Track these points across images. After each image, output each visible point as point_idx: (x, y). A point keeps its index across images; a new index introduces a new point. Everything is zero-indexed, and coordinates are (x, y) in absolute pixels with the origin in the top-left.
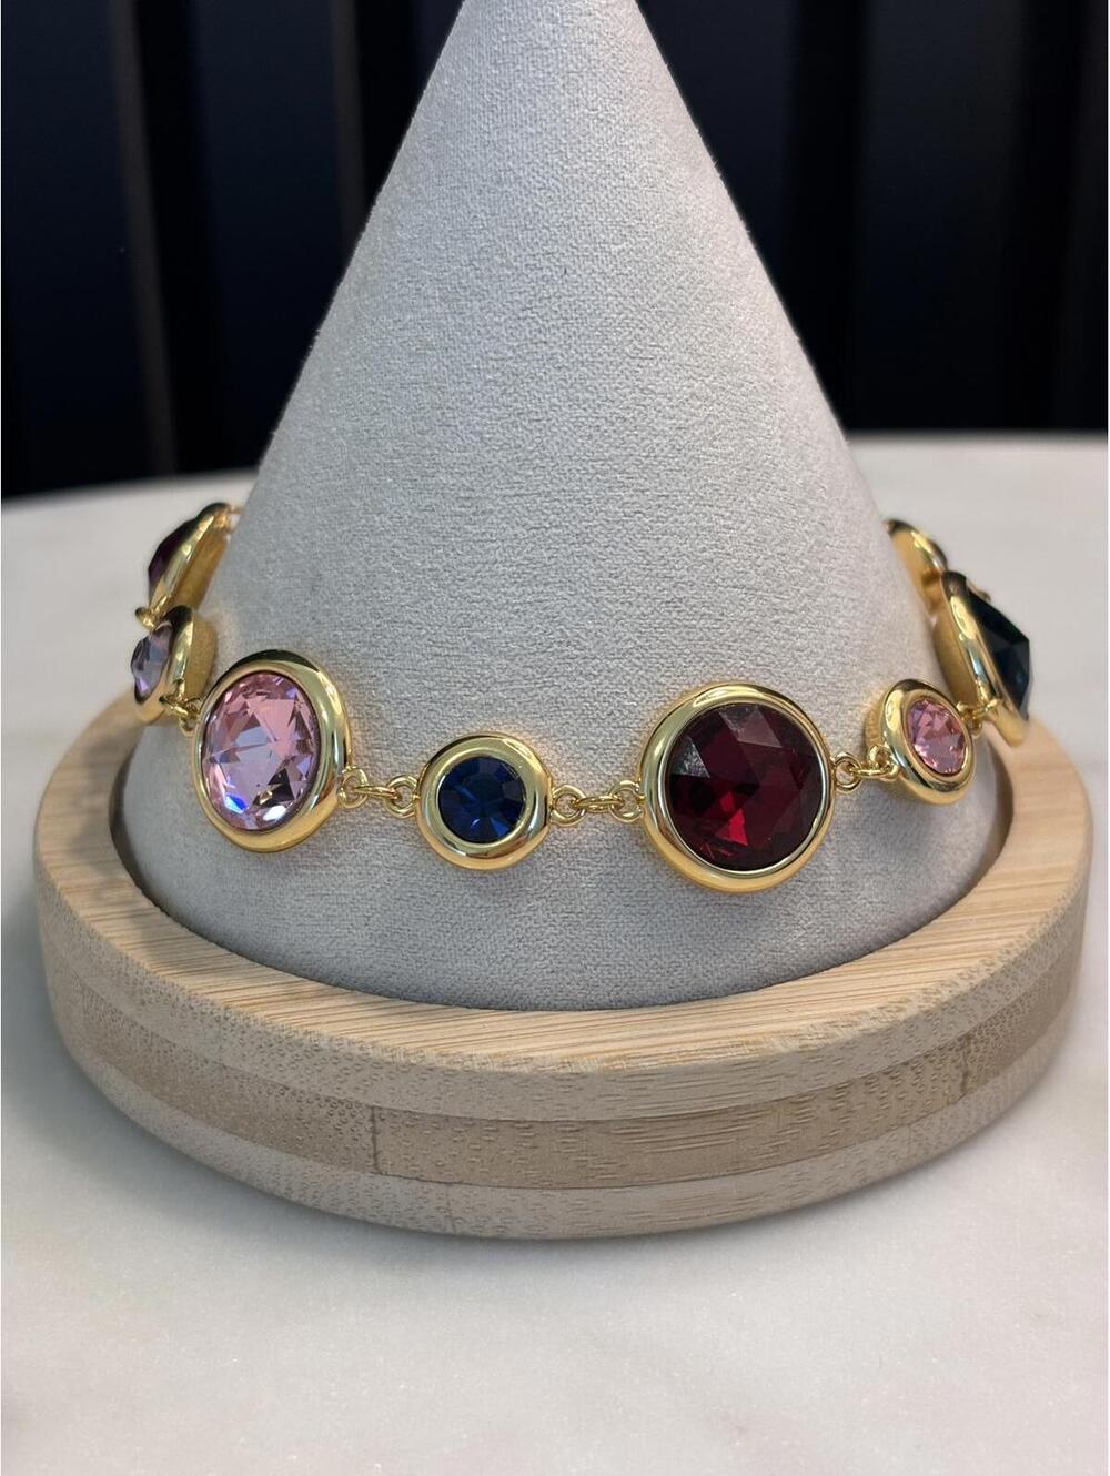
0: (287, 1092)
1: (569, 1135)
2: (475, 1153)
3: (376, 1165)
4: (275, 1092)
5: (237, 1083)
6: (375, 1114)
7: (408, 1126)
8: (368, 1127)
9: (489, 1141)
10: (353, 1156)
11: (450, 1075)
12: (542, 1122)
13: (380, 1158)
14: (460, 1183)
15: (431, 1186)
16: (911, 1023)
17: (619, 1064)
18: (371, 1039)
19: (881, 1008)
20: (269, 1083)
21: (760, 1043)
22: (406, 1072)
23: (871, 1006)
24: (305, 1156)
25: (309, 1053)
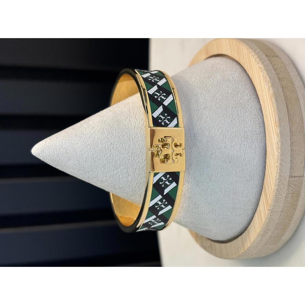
1: (293, 135)
2: (298, 155)
3: (302, 177)
4: (287, 199)
5: (285, 208)
7: (293, 169)
8: (293, 178)
9: (295, 152)
10: (300, 182)
11: (281, 160)
12: (291, 140)
13: (300, 176)
17: (277, 124)
18: (275, 178)
19: (262, 72)
20: (285, 200)
21: (271, 96)
22: (281, 170)
23: (261, 74)
24: (300, 193)
25: (278, 191)
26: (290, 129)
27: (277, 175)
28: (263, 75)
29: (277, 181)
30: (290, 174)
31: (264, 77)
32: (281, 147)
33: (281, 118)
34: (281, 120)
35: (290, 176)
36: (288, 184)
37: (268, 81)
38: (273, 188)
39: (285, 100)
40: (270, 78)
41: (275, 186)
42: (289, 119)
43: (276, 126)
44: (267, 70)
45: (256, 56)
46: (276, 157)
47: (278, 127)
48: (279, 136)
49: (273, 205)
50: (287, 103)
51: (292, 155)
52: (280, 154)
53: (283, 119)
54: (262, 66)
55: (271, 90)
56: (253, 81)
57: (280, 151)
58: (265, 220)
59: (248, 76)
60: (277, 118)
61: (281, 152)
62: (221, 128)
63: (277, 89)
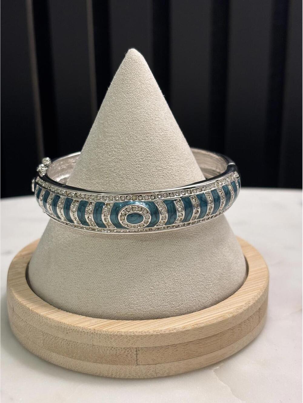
0: (113, 349)
1: (185, 346)
2: (162, 355)
3: (137, 363)
4: (109, 349)
5: (97, 349)
6: (137, 350)
7: (146, 351)
8: (135, 353)
9: (166, 351)
10: (131, 362)
11: (157, 336)
12: (179, 344)
13: (138, 361)
14: (159, 363)
15: (151, 366)
16: (251, 307)
17: (196, 326)
18: (135, 331)
19: (245, 304)
20: (107, 347)
21: (224, 316)
22: (145, 337)
23: (243, 304)
24: (117, 365)
25: (119, 337)
26: (191, 342)
27: (139, 332)
28: (243, 305)
29: (132, 334)
30: (140, 349)
31: (241, 307)
32: (171, 333)
33: (202, 330)
34: (200, 331)
35: (137, 349)
36: (127, 348)
37: (239, 312)
38: (123, 330)
39: (220, 333)
40: (241, 314)
41: (125, 333)
42: (201, 339)
43: (194, 325)
44: (248, 309)
45: (259, 296)
46: (160, 329)
47: (193, 327)
48: (183, 330)
49: (101, 333)
50: (218, 335)
51: (162, 347)
52: (163, 333)
53: (201, 332)
54: (251, 303)
55: (230, 316)
56: (232, 296)
57: (166, 332)
58: (80, 327)
59: (235, 291)
60: (202, 325)
61: (166, 334)
62: (182, 264)
63: (231, 323)
